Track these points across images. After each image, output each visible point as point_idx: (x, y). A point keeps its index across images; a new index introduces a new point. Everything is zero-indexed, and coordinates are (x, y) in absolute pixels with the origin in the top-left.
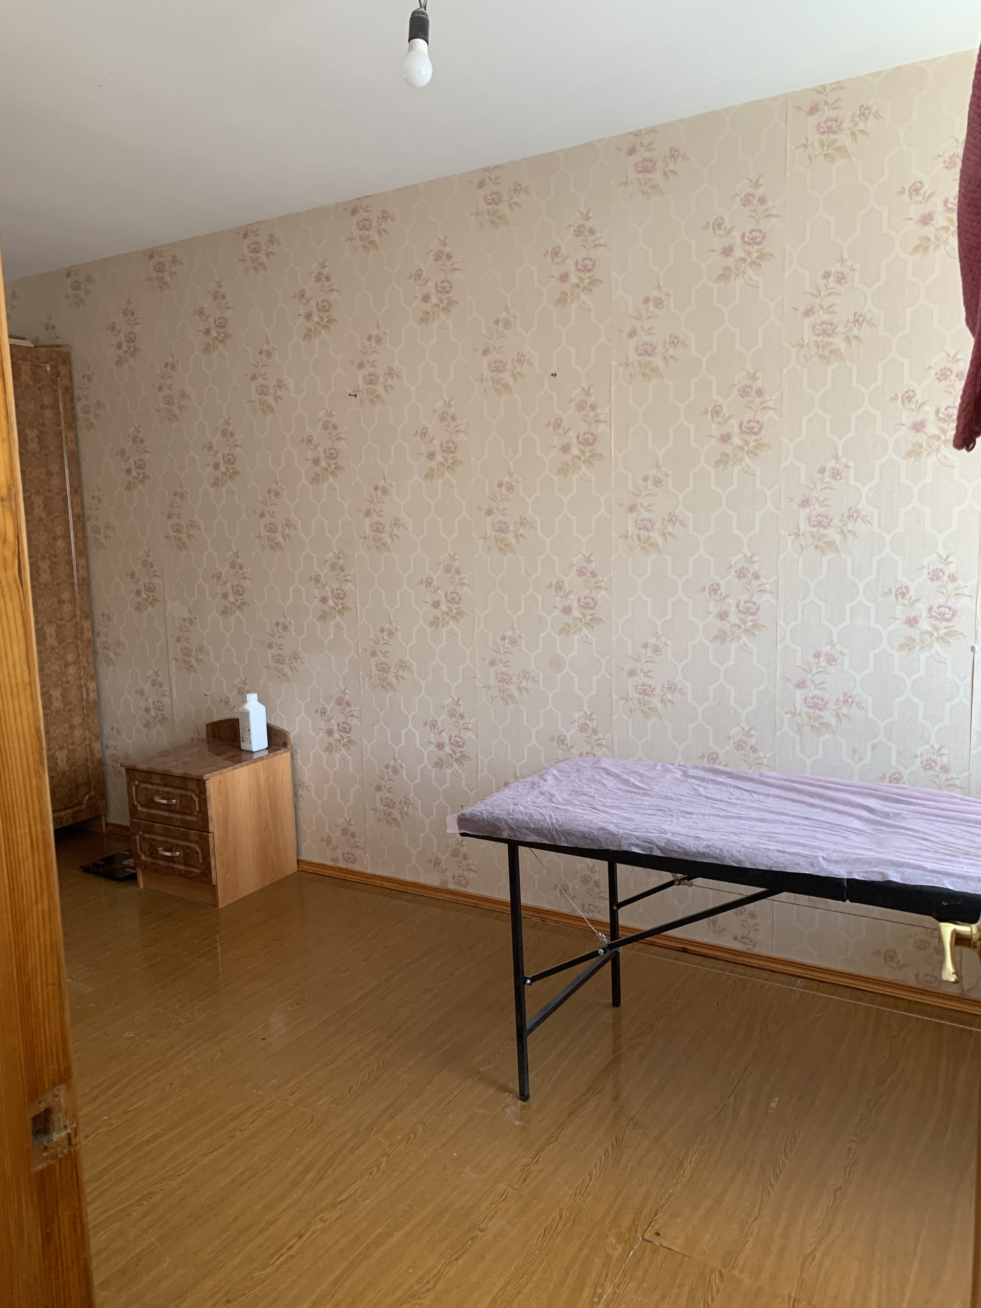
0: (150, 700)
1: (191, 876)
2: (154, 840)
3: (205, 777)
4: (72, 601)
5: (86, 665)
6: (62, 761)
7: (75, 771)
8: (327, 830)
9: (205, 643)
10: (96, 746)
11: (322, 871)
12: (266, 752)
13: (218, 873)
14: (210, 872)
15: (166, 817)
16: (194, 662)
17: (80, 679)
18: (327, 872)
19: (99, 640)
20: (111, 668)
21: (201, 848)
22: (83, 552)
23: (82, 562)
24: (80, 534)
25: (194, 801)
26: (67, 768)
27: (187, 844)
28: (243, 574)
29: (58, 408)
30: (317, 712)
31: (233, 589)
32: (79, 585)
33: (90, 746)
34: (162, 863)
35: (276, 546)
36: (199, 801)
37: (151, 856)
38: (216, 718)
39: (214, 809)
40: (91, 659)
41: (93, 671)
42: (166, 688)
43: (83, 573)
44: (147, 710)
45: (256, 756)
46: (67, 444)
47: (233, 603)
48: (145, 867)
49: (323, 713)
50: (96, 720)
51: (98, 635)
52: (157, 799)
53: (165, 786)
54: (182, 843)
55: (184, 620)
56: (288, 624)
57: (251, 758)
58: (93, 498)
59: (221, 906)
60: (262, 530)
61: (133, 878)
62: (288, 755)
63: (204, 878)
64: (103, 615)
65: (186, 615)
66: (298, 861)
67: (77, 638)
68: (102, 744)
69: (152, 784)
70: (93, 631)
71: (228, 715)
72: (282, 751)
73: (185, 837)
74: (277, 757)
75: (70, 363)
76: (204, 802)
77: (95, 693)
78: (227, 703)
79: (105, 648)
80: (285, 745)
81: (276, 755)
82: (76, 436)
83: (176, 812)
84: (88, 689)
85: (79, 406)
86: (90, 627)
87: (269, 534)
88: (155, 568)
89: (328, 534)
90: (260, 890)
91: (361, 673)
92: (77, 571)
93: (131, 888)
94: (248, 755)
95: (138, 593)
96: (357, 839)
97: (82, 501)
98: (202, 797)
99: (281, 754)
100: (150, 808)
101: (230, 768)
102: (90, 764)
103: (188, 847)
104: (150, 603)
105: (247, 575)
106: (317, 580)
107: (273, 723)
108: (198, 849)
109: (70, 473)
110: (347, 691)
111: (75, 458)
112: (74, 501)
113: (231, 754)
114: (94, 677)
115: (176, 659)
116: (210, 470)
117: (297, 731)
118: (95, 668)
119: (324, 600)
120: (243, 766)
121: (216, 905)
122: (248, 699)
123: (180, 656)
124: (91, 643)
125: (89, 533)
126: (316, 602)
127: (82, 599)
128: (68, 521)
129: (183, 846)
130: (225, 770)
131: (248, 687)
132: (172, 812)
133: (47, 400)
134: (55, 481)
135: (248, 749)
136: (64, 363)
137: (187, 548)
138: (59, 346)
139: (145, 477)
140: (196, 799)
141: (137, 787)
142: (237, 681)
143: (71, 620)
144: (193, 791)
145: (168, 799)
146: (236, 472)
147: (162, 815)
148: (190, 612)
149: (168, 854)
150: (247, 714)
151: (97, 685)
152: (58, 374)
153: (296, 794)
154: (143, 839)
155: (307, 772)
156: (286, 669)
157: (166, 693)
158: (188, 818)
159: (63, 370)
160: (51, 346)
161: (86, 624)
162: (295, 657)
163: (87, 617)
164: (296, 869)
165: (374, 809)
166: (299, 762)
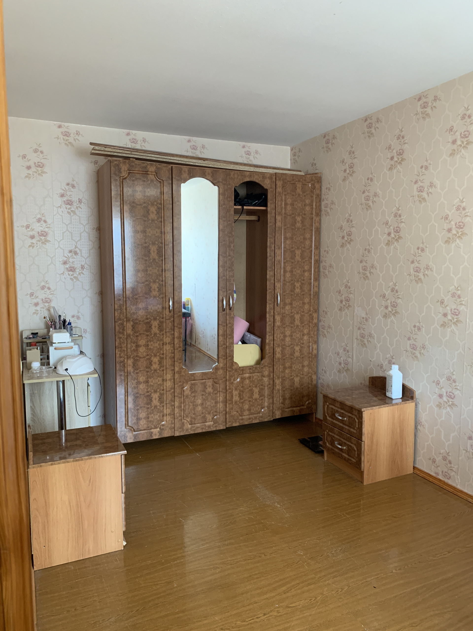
0: (342, 358)
1: (350, 462)
2: (333, 437)
3: (363, 410)
4: (309, 303)
5: (313, 336)
6: (297, 383)
7: (302, 388)
8: (433, 454)
9: (373, 332)
10: (314, 377)
11: (428, 478)
12: (401, 400)
13: (365, 465)
14: (361, 463)
15: (340, 426)
16: (366, 342)
17: (309, 342)
18: (431, 479)
19: (320, 324)
20: (325, 338)
21: (357, 449)
22: (317, 279)
23: (316, 284)
24: (317, 270)
25: (356, 422)
26: (299, 387)
27: (350, 444)
28: (398, 295)
29: (313, 205)
30: (434, 382)
31: (391, 304)
32: (314, 296)
33: (311, 377)
34: (336, 450)
35: (418, 280)
36: (359, 422)
37: (331, 445)
38: (375, 375)
39: (366, 429)
40: (316, 333)
41: (316, 340)
42: (350, 353)
43: (316, 289)
44: (340, 364)
45: (394, 402)
46: (315, 223)
47: (390, 311)
48: (328, 450)
49: (438, 383)
50: (315, 364)
51: (320, 321)
52: (337, 415)
53: (342, 409)
54: (348, 443)
55: (363, 318)
56: (421, 327)
57: (391, 403)
58: (325, 251)
59: (365, 484)
60: (412, 271)
61: (321, 453)
62: (413, 404)
63: (357, 465)
64: (324, 311)
65: (364, 315)
66: (414, 468)
67: (310, 322)
68: (317, 377)
69: (335, 406)
70: (318, 319)
71: (381, 374)
72: (410, 401)
73: (349, 440)
74: (406, 404)
75: (321, 182)
76: (361, 423)
77: (316, 351)
78: (382, 367)
79: (323, 328)
80: (412, 398)
81: (406, 403)
82: (320, 220)
83: (346, 425)
84: (313, 348)
85: (323, 203)
86: (317, 317)
87: (416, 273)
88: (351, 289)
89: (452, 275)
90: (389, 479)
91: (465, 363)
92: (313, 288)
93: (320, 458)
94: (390, 400)
95: (341, 302)
96: (452, 465)
97: (319, 253)
98: (360, 420)
99: (409, 403)
100: (333, 419)
101: (377, 407)
102: (310, 386)
103: (351, 446)
104: (347, 307)
105: (400, 296)
106: (442, 303)
107: (407, 384)
108: (355, 449)
109: (315, 238)
110: (454, 373)
111: (318, 231)
112: (316, 253)
113: (380, 398)
114: (317, 342)
115: (357, 339)
116: (385, 236)
117: (420, 391)
118: (317, 338)
119: (445, 315)
120: (385, 407)
121: (362, 482)
122: (393, 368)
123: (359, 337)
124: (317, 325)
125: (321, 269)
126: (440, 316)
127: (314, 302)
128: (311, 263)
129: (348, 445)
130: (374, 408)
131: (393, 361)
132: (344, 424)
133: (307, 201)
134: (307, 242)
135: (390, 396)
136: (318, 182)
137: (368, 279)
138: (316, 174)
139: (351, 240)
140: (357, 421)
141: (328, 406)
142: (388, 356)
143: (308, 313)
144: (356, 416)
145: (342, 417)
146: (400, 237)
147: (338, 425)
148: (367, 314)
149: (340, 447)
150: (391, 377)
151: (318, 346)
152: (314, 188)
153: (416, 428)
154: (328, 435)
155: (424, 417)
156: (418, 354)
157: (350, 356)
158: (352, 430)
159: (317, 186)
160: (313, 174)
161: (315, 315)
162: (424, 347)
163: (316, 311)
164: (412, 472)
165: (466, 450)
166: (420, 410)
